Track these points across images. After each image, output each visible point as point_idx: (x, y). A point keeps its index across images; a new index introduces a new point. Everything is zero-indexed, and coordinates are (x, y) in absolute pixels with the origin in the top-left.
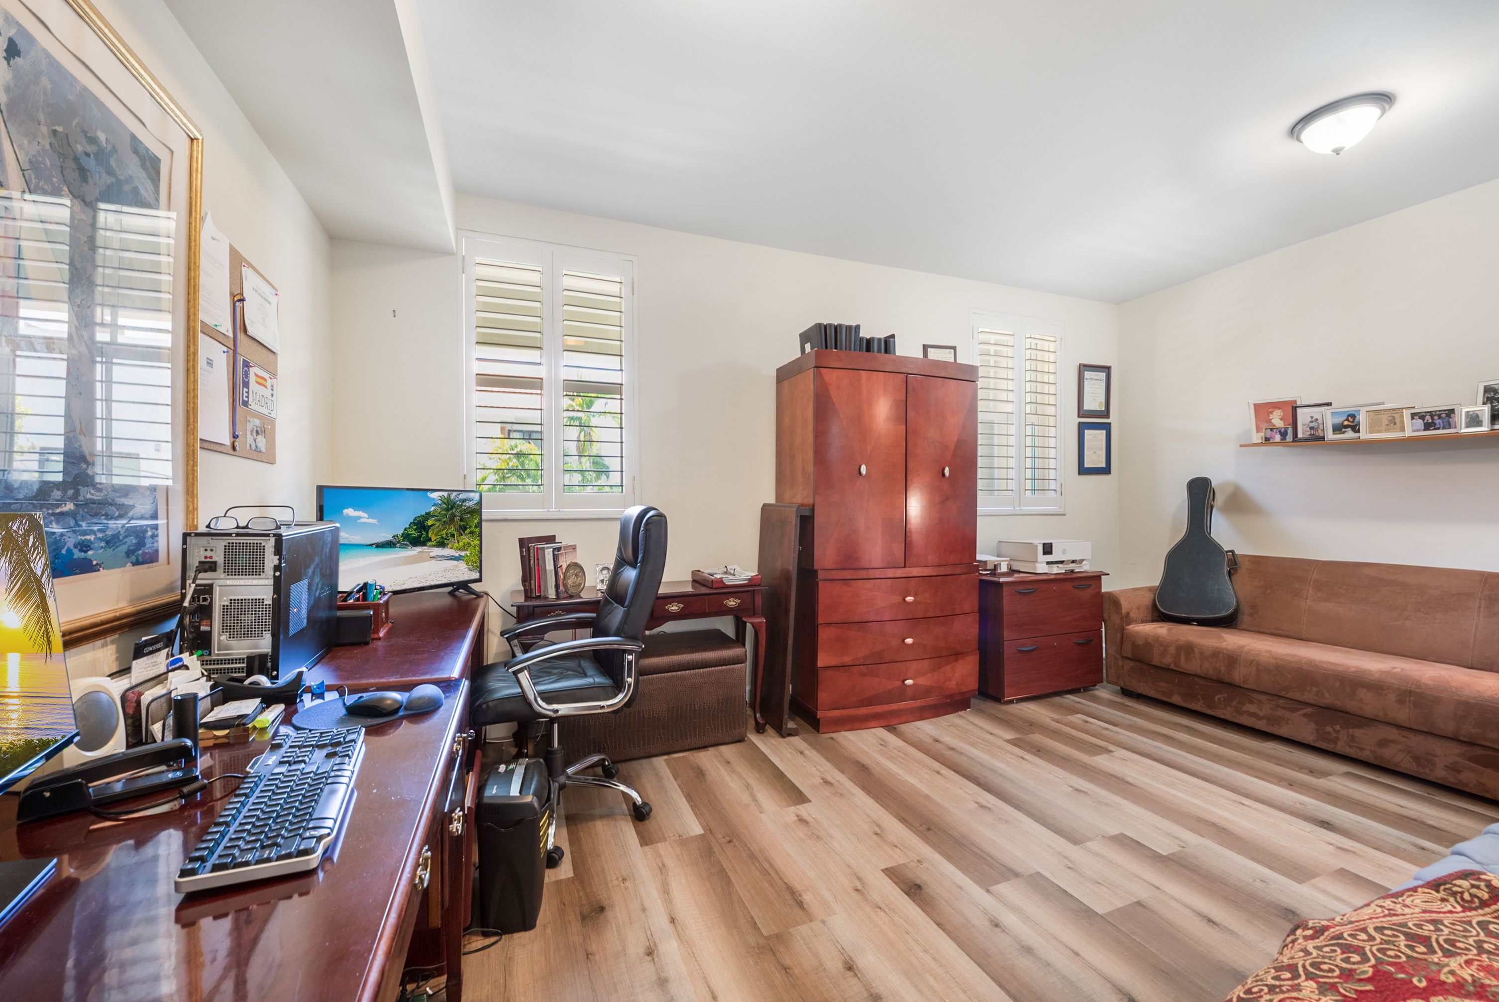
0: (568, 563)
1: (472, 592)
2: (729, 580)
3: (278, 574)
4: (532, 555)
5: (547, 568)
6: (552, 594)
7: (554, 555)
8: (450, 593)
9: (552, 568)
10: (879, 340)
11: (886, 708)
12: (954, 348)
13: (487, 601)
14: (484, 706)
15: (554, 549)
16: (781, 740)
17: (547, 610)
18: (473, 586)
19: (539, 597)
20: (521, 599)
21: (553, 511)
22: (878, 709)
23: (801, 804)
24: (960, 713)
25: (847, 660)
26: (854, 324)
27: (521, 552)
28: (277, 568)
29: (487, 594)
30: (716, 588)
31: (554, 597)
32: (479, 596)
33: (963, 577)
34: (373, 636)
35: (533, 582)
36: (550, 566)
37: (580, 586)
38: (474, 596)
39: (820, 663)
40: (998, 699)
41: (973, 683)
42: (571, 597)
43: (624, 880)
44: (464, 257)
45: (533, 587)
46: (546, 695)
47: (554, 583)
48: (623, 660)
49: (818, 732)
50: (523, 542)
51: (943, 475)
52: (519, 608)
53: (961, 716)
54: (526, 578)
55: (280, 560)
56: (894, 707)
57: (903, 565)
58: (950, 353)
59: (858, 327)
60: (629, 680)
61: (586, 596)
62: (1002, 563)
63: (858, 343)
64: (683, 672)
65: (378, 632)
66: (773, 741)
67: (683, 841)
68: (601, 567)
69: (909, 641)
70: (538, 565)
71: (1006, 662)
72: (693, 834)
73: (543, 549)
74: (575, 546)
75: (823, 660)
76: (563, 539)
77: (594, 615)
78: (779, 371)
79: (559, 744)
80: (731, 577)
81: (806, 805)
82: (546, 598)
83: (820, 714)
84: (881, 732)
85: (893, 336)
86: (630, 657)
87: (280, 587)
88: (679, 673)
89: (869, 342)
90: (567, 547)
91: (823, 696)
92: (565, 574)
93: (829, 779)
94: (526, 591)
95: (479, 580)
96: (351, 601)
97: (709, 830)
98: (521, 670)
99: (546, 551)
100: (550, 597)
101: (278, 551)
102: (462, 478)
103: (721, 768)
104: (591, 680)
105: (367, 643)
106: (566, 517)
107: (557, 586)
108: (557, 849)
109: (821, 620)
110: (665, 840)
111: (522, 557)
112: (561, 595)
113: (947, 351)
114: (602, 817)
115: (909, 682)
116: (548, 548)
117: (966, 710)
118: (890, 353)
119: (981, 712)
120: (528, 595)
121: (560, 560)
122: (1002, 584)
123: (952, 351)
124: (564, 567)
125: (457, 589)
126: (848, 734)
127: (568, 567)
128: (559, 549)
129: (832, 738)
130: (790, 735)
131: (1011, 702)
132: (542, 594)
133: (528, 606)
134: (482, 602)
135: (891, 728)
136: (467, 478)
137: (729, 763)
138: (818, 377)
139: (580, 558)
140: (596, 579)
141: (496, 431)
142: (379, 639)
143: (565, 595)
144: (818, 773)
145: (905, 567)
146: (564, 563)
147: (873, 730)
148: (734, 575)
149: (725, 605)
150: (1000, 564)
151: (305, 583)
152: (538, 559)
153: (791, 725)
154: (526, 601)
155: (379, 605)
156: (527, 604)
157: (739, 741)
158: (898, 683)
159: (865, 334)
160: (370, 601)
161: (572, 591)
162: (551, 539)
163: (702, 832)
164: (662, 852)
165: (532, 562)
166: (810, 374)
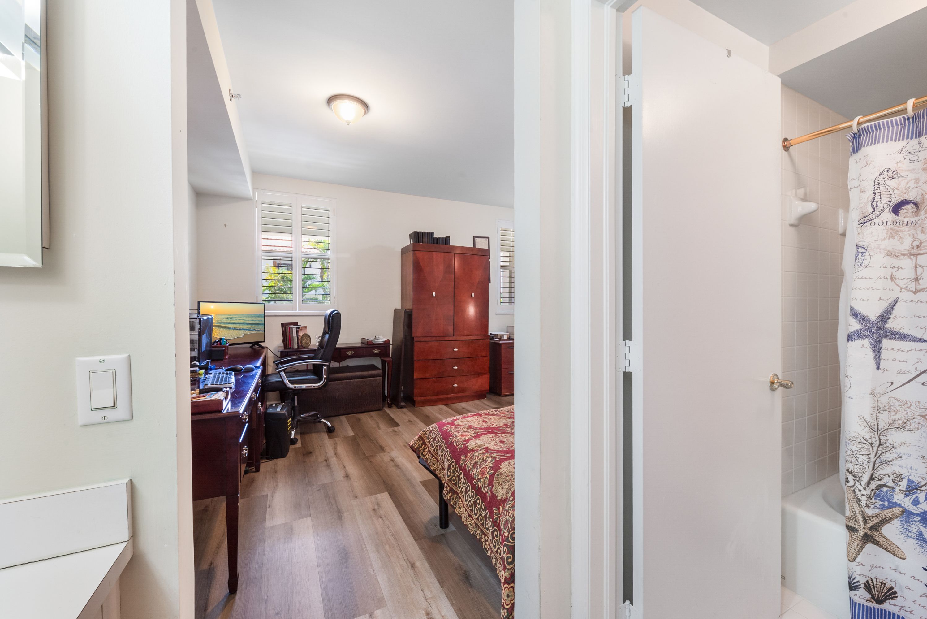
0: (303, 334)
1: (261, 346)
2: (375, 342)
3: (200, 331)
4: (287, 330)
5: (294, 336)
6: (296, 347)
7: (296, 330)
8: (251, 347)
9: (296, 335)
10: (443, 238)
11: (445, 396)
12: (488, 238)
13: (267, 351)
14: (267, 384)
15: (297, 328)
16: (398, 410)
17: (294, 353)
18: (261, 344)
19: (290, 348)
20: (282, 349)
21: (297, 312)
22: (441, 397)
23: (396, 427)
24: (481, 400)
25: (427, 375)
26: (431, 232)
27: (282, 329)
28: (200, 329)
29: (267, 348)
30: (369, 345)
31: (297, 348)
32: (264, 348)
33: (481, 341)
34: (224, 358)
35: (287, 342)
36: (295, 335)
37: (308, 344)
38: (261, 348)
39: (415, 377)
40: (500, 395)
41: (487, 387)
42: (304, 348)
43: (320, 447)
44: (256, 201)
45: (287, 344)
46: (292, 381)
47: (296, 342)
48: (323, 368)
49: (415, 406)
50: (283, 325)
51: (472, 296)
52: (281, 352)
53: (481, 401)
54: (284, 341)
55: (200, 326)
56: (449, 396)
57: (453, 335)
58: (486, 240)
59: (433, 233)
60: (325, 376)
61: (310, 348)
62: (504, 335)
63: (433, 240)
64: (354, 380)
65: (226, 357)
66: (394, 410)
67: (346, 438)
68: (318, 336)
69: (456, 368)
70: (290, 334)
71: (503, 378)
72: (350, 435)
73: (292, 328)
74: (306, 327)
75: (416, 375)
76: (301, 324)
77: (314, 355)
78: (402, 249)
79: (297, 404)
80: (376, 340)
81: (398, 427)
82: (293, 348)
83: (415, 399)
84: (443, 407)
85: (449, 237)
86: (325, 368)
87: (200, 335)
88: (352, 380)
89: (438, 239)
90: (303, 327)
91: (416, 391)
92: (301, 338)
93: (412, 420)
94: (284, 345)
95: (264, 342)
96: (215, 345)
97: (356, 434)
98: (281, 371)
99: (293, 329)
100: (295, 348)
101: (200, 323)
102: (255, 297)
103: (368, 418)
104: (310, 377)
105: (222, 360)
106: (303, 314)
107: (298, 343)
108: (295, 438)
109: (415, 358)
110: (339, 437)
111: (283, 331)
112: (300, 347)
113: (485, 239)
114: (314, 432)
115: (456, 385)
116: (294, 327)
117: (484, 399)
118: (447, 244)
119: (490, 400)
120: (285, 347)
121: (299, 332)
122: (501, 344)
123: (487, 239)
124: (301, 335)
125: (254, 345)
126: (428, 408)
127: (303, 335)
128: (299, 328)
129: (420, 409)
130: (402, 408)
131: (506, 396)
132: (292, 347)
133: (285, 352)
134: (265, 350)
135: (447, 405)
136: (258, 297)
137: (372, 417)
138: (414, 255)
139: (308, 332)
140: (316, 341)
141: (271, 263)
142: (226, 359)
143: (302, 347)
144: (408, 419)
145: (454, 336)
146: (301, 333)
147: (439, 406)
148: (378, 339)
149: (373, 352)
150: (503, 336)
151: (205, 335)
152: (290, 332)
153: (403, 404)
154: (284, 349)
155: (226, 346)
156: (285, 350)
157: (379, 410)
158: (451, 386)
159: (436, 235)
160: (223, 345)
161: (304, 346)
162: (296, 324)
163: (354, 435)
164: (336, 440)
165: (287, 333)
166: (411, 253)
